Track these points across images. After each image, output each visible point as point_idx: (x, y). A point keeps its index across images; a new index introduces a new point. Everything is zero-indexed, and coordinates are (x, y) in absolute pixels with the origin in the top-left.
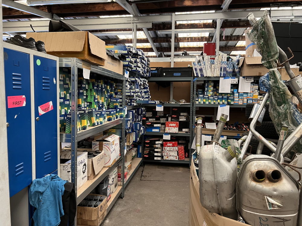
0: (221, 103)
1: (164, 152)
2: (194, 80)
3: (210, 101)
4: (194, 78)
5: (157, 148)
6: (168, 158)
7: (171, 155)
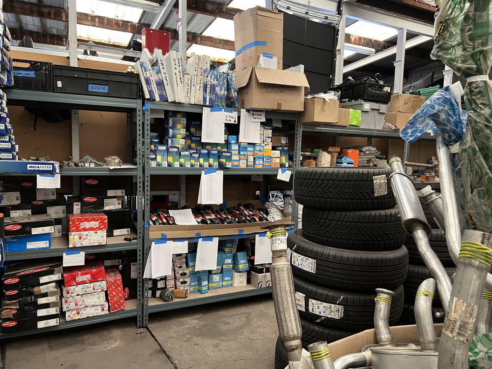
0: (206, 165)
1: (66, 302)
2: (144, 108)
3: (182, 160)
4: (143, 104)
5: (45, 295)
6: (78, 313)
7: (87, 304)
